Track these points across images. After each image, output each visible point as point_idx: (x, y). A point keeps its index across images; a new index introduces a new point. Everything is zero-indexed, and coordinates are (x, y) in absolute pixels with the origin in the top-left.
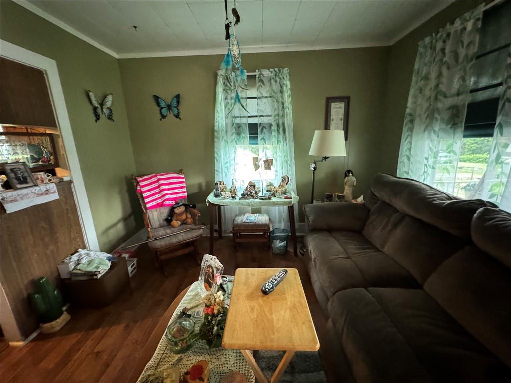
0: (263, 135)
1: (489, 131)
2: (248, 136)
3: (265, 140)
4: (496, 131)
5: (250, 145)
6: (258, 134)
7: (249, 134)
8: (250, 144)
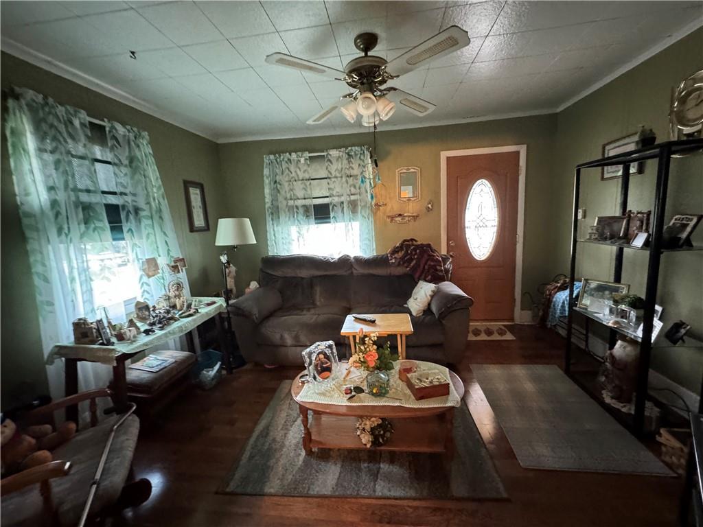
0: (129, 224)
1: (328, 220)
2: (108, 225)
3: (132, 232)
4: (332, 220)
5: (114, 243)
6: (121, 222)
7: (110, 223)
8: (114, 239)
